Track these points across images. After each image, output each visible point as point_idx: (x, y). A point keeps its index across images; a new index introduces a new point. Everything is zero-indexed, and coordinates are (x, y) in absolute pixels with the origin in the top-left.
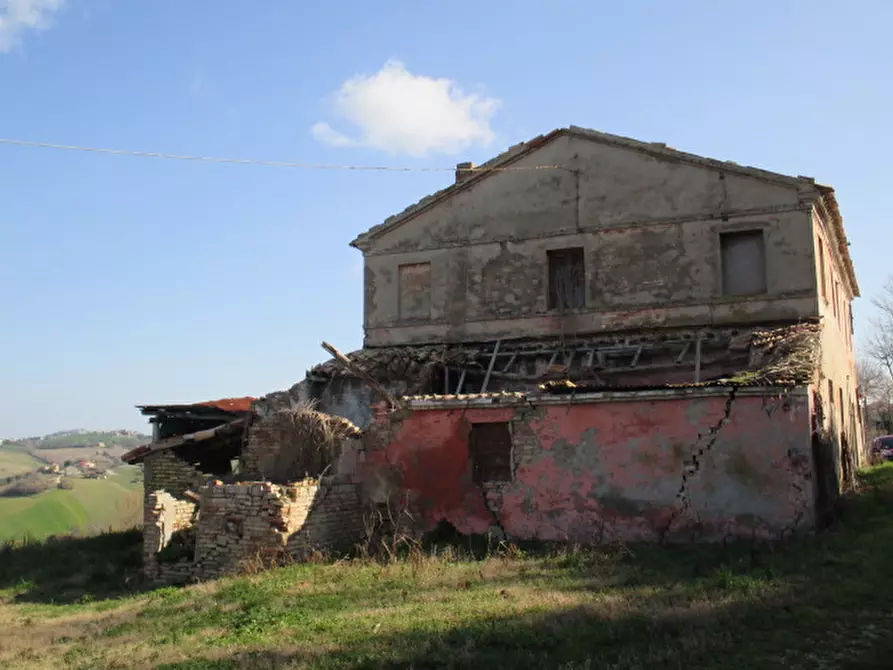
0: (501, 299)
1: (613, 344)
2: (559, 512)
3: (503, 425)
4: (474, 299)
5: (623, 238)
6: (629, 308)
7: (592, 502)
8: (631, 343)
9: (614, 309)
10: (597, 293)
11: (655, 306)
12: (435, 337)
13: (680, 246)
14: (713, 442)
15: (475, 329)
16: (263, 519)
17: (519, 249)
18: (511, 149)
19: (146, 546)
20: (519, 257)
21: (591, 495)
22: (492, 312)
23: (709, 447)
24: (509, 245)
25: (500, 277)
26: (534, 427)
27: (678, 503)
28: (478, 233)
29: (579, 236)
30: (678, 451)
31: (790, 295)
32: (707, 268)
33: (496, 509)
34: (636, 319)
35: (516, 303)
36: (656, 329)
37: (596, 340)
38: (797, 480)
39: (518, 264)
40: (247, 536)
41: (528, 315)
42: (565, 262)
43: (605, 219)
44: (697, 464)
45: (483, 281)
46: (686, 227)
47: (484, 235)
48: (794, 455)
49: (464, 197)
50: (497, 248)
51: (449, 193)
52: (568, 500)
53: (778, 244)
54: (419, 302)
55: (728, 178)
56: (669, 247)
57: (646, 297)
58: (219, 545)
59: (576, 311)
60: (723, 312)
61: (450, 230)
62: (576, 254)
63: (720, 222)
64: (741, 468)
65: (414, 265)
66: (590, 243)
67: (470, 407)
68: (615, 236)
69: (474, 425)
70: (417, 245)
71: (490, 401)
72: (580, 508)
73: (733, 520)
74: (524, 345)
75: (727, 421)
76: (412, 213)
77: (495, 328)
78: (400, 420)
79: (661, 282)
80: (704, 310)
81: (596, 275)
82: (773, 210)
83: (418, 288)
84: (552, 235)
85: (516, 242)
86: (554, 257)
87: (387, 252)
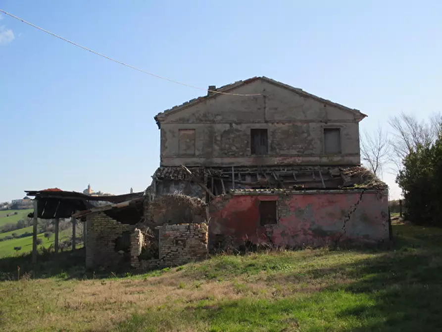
0: (230, 148)
1: (280, 170)
2: (297, 235)
3: (274, 202)
4: (217, 148)
5: (285, 127)
6: (286, 156)
7: (310, 232)
8: (287, 170)
9: (281, 156)
10: (273, 149)
11: (298, 156)
12: (197, 163)
13: (308, 132)
14: (355, 209)
15: (217, 161)
16: (196, 239)
17: (239, 127)
18: (236, 83)
19: (132, 253)
20: (237, 130)
21: (309, 229)
22: (226, 154)
23: (354, 211)
24: (234, 125)
25: (229, 139)
26: (287, 202)
27: (343, 231)
28: (219, 118)
29: (265, 124)
30: (343, 212)
31: (351, 155)
32: (319, 142)
33: (270, 235)
34: (290, 161)
35: (237, 150)
36: (298, 165)
37: (272, 169)
38: (384, 222)
39: (238, 133)
40: (188, 246)
41: (243, 156)
42: (259, 136)
43: (277, 117)
44: (349, 217)
45: (221, 139)
46: (311, 124)
47: (222, 120)
48: (383, 214)
49: (212, 101)
50: (228, 126)
52: (300, 231)
53: (347, 135)
54: (188, 147)
55: (328, 107)
56: (303, 132)
57: (294, 152)
58: (172, 251)
59: (264, 156)
60: (325, 160)
61: (205, 115)
62: (264, 132)
63: (324, 124)
64: (365, 218)
65: (186, 130)
66: (270, 127)
68: (281, 125)
69: (262, 202)
70: (188, 120)
72: (305, 234)
73: (362, 237)
74: (240, 169)
75: (361, 202)
76: (186, 106)
77: (227, 161)
78: (227, 199)
79: (300, 146)
80: (317, 159)
81: (273, 142)
82: (345, 121)
83: (188, 140)
84: (253, 122)
85: (237, 124)
86: (254, 132)
87: (173, 122)
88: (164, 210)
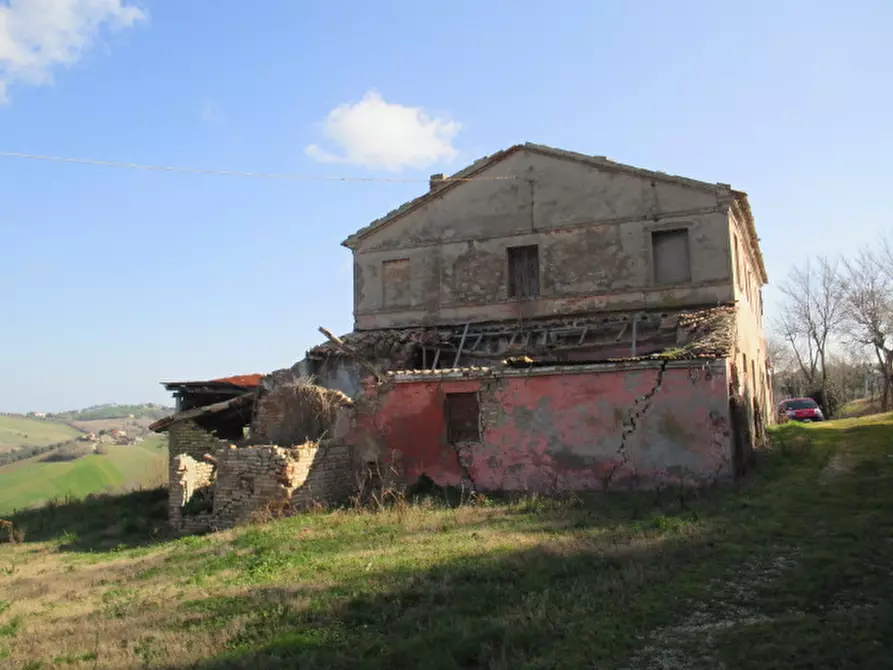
0: (469, 289)
1: (563, 325)
2: (519, 466)
3: (472, 395)
4: (447, 290)
5: (571, 237)
6: (577, 295)
7: (548, 459)
8: (578, 325)
9: (564, 296)
10: (550, 283)
11: (598, 293)
12: (414, 321)
13: (619, 243)
14: (647, 406)
15: (447, 315)
16: (271, 476)
17: (484, 247)
18: (477, 163)
19: (171, 501)
20: (484, 254)
21: (546, 452)
22: (462, 300)
23: (644, 411)
24: (475, 243)
25: (468, 271)
26: (497, 395)
27: (619, 458)
28: (450, 233)
29: (535, 235)
30: (618, 415)
31: (711, 282)
32: (641, 261)
33: (467, 465)
34: (583, 304)
35: (482, 292)
36: (600, 313)
37: (549, 322)
38: (718, 437)
39: (483, 259)
40: (257, 491)
41: (492, 302)
42: (522, 257)
43: (556, 221)
44: (634, 425)
45: (454, 275)
46: (624, 227)
47: (455, 236)
48: (715, 417)
49: (438, 202)
50: (465, 246)
51: (425, 199)
52: (527, 456)
53: (700, 241)
54: (400, 293)
55: (660, 187)
56: (609, 244)
57: (592, 287)
58: (234, 500)
59: (532, 298)
60: (655, 298)
61: (425, 232)
62: (532, 250)
63: (652, 222)
64: (671, 428)
65: (395, 261)
66: (543, 241)
67: (444, 380)
68: (563, 235)
69: (449, 395)
70: (398, 243)
71: (461, 375)
72: (538, 463)
73: (664, 471)
74: (489, 328)
75: (659, 389)
76: (394, 217)
77: (464, 313)
78: (386, 392)
79: (603, 273)
80: (638, 296)
81: (548, 269)
82: (696, 212)
83: (399, 280)
84: (511, 235)
85: (481, 240)
86: (514, 253)
87: (373, 250)
88: (281, 416)
